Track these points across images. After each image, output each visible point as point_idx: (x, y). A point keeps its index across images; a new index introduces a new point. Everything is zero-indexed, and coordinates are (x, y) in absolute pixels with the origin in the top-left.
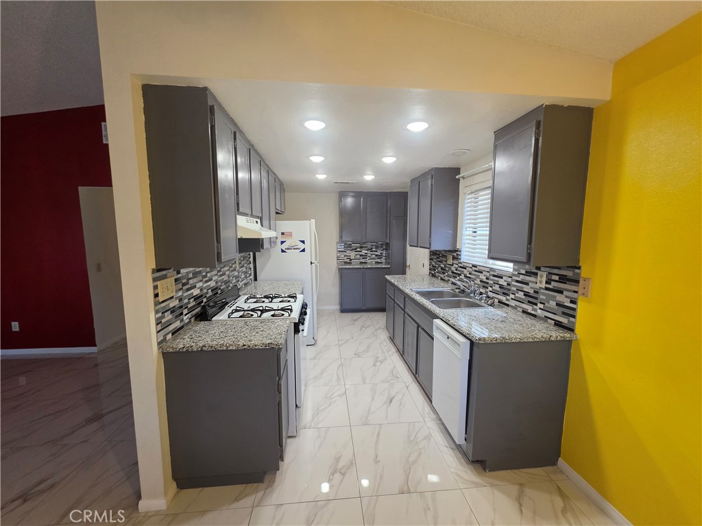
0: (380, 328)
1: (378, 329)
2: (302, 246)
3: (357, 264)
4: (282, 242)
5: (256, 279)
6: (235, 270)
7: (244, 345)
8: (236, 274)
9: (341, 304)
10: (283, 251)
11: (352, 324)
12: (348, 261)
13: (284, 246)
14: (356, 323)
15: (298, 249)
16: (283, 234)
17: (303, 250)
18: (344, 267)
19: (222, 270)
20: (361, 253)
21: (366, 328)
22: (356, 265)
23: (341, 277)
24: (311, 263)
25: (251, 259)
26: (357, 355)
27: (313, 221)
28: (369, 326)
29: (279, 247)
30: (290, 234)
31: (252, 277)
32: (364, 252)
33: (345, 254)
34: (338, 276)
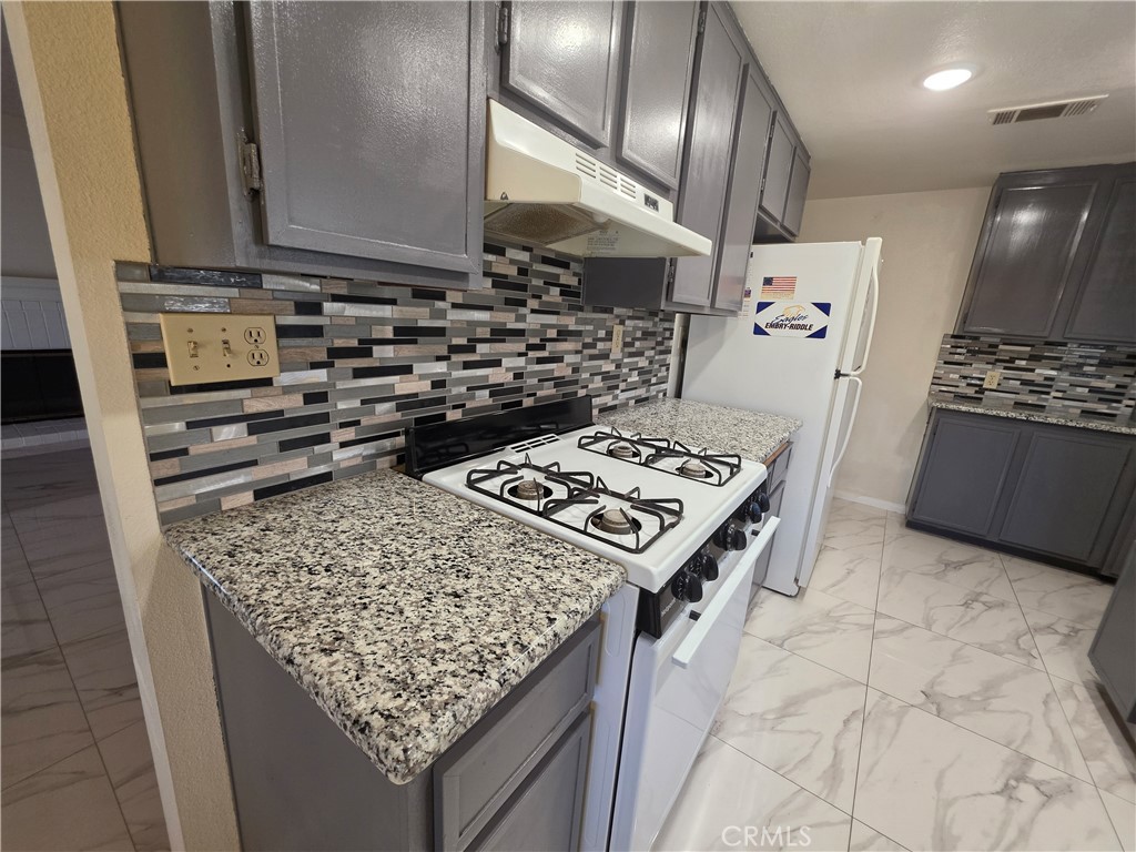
0: (1050, 629)
1: (1038, 630)
2: (817, 320)
3: (1002, 406)
4: (762, 306)
5: (678, 394)
6: (605, 356)
7: (290, 661)
8: (608, 367)
9: (914, 503)
10: (758, 330)
11: (937, 576)
12: (971, 392)
13: (764, 318)
14: (952, 575)
15: (803, 327)
16: (768, 281)
17: (821, 334)
18: (951, 407)
19: (549, 346)
20: (1027, 376)
21: (989, 607)
22: (997, 406)
23: (934, 433)
24: (838, 375)
25: (675, 344)
26: (932, 699)
27: (876, 243)
28: (1002, 605)
29: (750, 317)
30: (789, 284)
31: (670, 386)
32: (1042, 372)
33: (966, 371)
34: (922, 427)
